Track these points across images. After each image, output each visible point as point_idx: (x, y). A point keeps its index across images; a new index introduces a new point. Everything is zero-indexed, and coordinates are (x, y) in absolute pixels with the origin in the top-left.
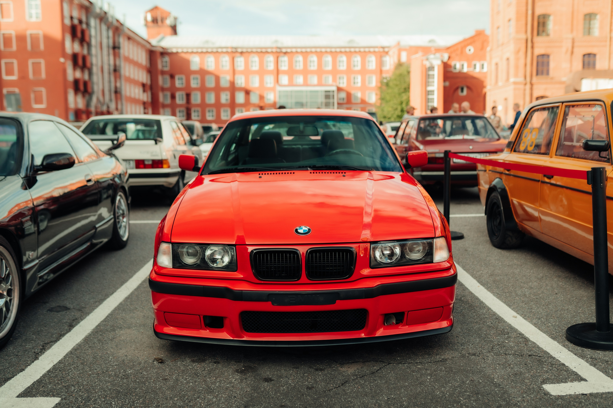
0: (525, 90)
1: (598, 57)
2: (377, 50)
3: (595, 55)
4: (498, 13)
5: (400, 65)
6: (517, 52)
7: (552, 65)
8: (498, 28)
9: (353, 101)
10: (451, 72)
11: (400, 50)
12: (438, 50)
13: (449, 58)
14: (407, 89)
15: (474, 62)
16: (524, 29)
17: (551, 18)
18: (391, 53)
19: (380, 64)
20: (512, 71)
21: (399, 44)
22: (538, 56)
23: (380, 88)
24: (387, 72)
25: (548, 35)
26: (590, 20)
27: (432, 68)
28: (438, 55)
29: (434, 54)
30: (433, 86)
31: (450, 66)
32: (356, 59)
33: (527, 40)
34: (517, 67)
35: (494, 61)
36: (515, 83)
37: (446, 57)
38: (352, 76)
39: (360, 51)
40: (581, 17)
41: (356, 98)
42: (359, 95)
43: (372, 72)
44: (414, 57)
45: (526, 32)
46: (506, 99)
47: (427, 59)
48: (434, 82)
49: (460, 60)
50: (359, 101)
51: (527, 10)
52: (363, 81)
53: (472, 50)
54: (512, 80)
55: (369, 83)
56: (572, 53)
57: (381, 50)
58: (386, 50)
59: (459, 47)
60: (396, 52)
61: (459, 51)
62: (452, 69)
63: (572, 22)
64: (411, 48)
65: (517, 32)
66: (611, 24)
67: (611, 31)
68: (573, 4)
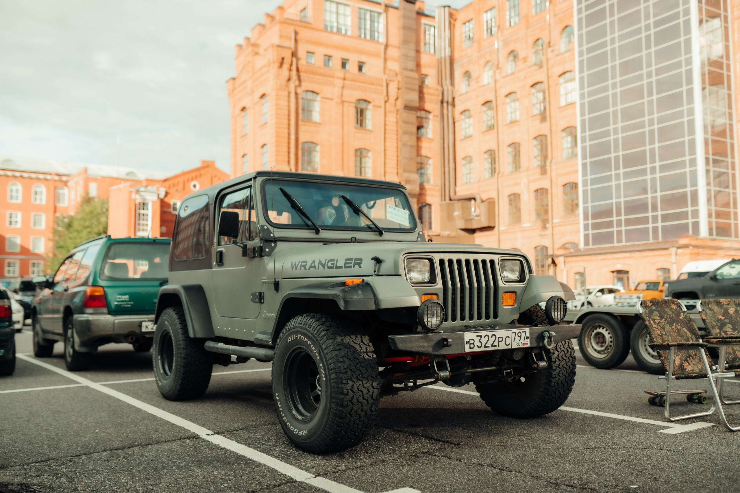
2: (49, 177)
4: (244, 136)
5: (87, 200)
8: (243, 156)
9: (8, 249)
10: (170, 213)
11: (87, 180)
12: (150, 182)
13: (167, 194)
16: (286, 159)
17: (318, 148)
18: (70, 184)
19: (55, 198)
21: (86, 170)
23: (55, 232)
24: (66, 209)
26: (361, 156)
27: (144, 205)
28: (152, 188)
29: (146, 187)
30: (145, 231)
31: (168, 205)
32: (14, 188)
37: (162, 192)
38: (8, 212)
39: (22, 177)
41: (14, 244)
42: (18, 240)
43: (40, 208)
44: (114, 188)
47: (138, 191)
48: (147, 225)
49: (181, 199)
50: (18, 250)
51: (289, 134)
52: (26, 220)
53: (198, 187)
55: (35, 225)
57: (56, 178)
58: (64, 179)
59: (181, 180)
60: (81, 182)
61: (180, 187)
62: (171, 210)
63: (343, 156)
64: (104, 178)
65: (278, 161)
66: (385, 165)
67: (385, 173)
68: (343, 135)
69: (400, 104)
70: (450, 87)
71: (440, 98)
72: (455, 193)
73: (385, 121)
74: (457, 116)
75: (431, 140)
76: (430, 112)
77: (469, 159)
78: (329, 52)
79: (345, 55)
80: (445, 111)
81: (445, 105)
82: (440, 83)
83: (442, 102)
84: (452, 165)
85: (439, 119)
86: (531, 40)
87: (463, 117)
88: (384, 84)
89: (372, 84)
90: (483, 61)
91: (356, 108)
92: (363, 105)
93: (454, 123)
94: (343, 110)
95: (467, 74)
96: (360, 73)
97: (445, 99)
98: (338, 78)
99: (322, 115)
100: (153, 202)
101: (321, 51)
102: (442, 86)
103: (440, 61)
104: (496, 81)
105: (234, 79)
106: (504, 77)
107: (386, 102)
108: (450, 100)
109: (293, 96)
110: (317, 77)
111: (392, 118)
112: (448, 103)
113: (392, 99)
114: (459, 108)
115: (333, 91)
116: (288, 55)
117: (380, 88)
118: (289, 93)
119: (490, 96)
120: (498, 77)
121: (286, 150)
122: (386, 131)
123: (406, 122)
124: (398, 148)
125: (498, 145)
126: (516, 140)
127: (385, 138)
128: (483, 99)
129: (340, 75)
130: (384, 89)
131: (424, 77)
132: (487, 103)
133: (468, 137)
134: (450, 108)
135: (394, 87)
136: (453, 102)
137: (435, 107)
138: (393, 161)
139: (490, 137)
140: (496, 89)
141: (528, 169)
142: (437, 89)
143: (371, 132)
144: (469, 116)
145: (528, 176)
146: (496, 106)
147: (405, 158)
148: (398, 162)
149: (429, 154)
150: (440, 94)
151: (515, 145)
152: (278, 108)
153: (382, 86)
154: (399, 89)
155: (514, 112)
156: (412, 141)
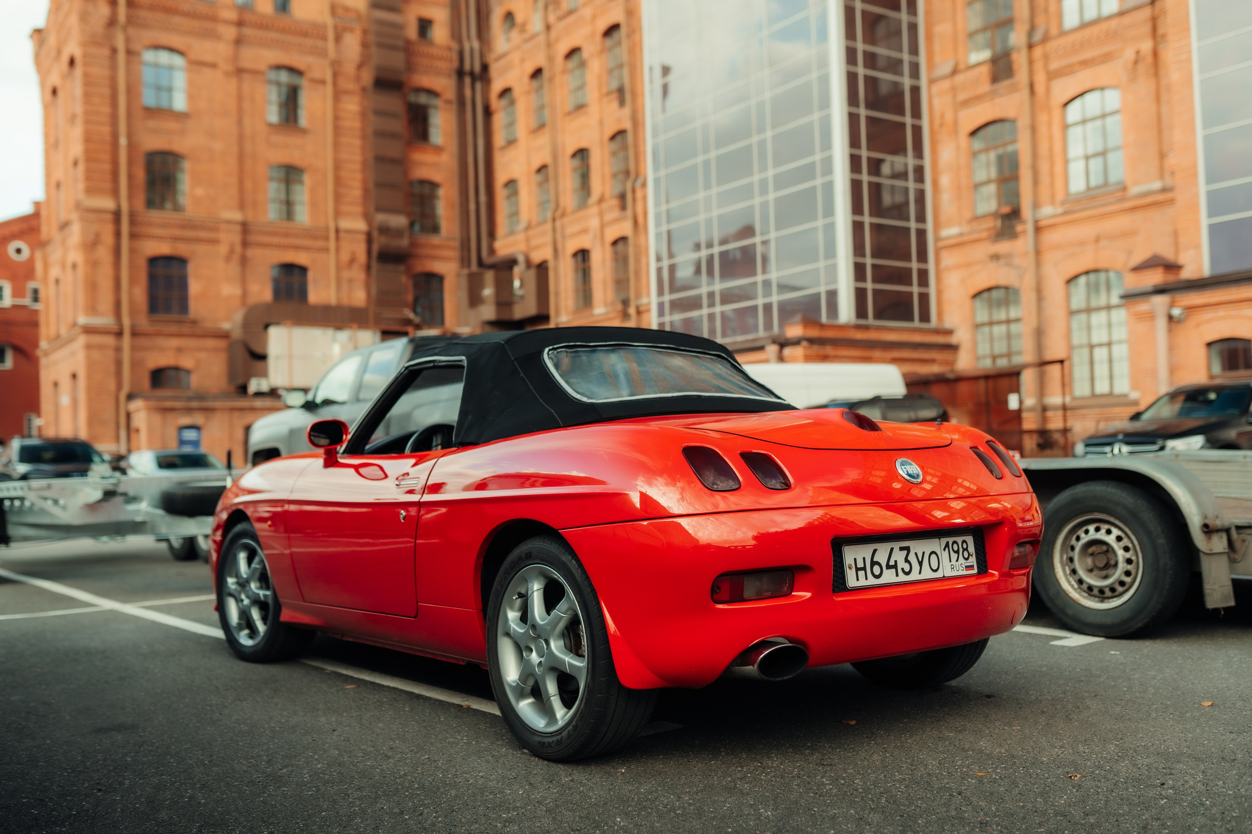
0: (118, 350)
1: (310, 275)
3: (303, 270)
6: (91, 245)
7: (194, 287)
15: (32, 284)
16: (108, 185)
17: (186, 165)
22: (153, 261)
25: (177, 208)
26: (289, 181)
33: (117, 215)
34: (92, 286)
35: (54, 274)
36: (90, 330)
40: (262, 173)
45: (115, 192)
46: (74, 376)
51: (115, 136)
54: (81, 321)
56: (244, 261)
63: (241, 182)
65: (90, 191)
66: (338, 197)
67: (338, 214)
68: (241, 137)
69: (367, 77)
70: (476, 45)
71: (455, 64)
72: (492, 251)
73: (336, 109)
74: (495, 103)
75: (438, 150)
76: (432, 92)
77: (511, 183)
80: (468, 92)
81: (467, 80)
82: (456, 34)
83: (460, 73)
84: (483, 198)
85: (454, 107)
87: (504, 102)
88: (331, 35)
89: (305, 34)
91: (271, 81)
92: (286, 78)
93: (488, 112)
94: (239, 89)
95: (509, 16)
96: (282, 16)
97: (467, 67)
98: (227, 22)
99: (191, 97)
102: (460, 41)
104: (548, 27)
105: (38, 31)
106: (561, 18)
107: (335, 75)
108: (477, 68)
109: (121, 57)
110: (177, 20)
111: (352, 106)
112: (472, 74)
113: (350, 68)
114: (497, 86)
115: (215, 49)
117: (320, 43)
118: (114, 51)
119: (540, 60)
120: (552, 18)
121: (107, 167)
122: (337, 130)
123: (379, 113)
124: (364, 163)
125: (555, 156)
126: (583, 145)
127: (336, 145)
128: (530, 68)
129: (232, 15)
130: (331, 45)
131: (425, 25)
132: (537, 73)
133: (511, 142)
134: (478, 86)
135: (352, 44)
136: (483, 75)
137: (445, 84)
138: (355, 191)
139: (543, 140)
140: (549, 45)
141: (601, 200)
142: (449, 49)
143: (304, 131)
144: (512, 103)
145: (601, 214)
146: (551, 80)
147: (380, 185)
148: (366, 191)
149: (436, 176)
150: (455, 56)
151: (582, 153)
152: (88, 81)
153: (324, 38)
154: (365, 45)
155: (581, 87)
156: (393, 149)
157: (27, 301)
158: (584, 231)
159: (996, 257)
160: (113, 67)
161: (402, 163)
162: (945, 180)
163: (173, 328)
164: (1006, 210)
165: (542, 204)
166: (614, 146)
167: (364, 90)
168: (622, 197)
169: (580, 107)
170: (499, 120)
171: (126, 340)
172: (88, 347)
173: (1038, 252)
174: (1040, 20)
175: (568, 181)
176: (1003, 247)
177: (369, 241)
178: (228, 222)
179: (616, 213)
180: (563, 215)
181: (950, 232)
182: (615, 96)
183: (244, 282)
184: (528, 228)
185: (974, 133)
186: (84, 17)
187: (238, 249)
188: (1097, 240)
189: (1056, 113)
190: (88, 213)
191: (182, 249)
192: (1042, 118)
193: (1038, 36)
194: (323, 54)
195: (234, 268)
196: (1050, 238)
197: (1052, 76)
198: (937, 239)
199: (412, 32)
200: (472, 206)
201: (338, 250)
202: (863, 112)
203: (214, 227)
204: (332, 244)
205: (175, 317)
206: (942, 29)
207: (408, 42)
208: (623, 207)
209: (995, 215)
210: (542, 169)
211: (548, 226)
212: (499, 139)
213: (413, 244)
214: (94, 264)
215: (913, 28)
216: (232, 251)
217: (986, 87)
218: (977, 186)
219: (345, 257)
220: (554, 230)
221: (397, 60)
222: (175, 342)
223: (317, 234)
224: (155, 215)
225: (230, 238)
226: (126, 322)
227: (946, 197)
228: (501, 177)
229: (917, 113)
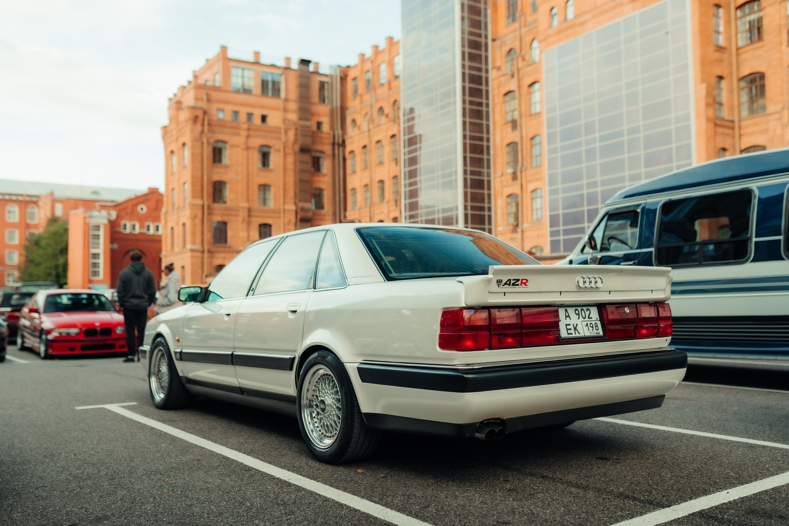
0: (203, 258)
1: (273, 228)
2: (21, 198)
3: (270, 226)
4: (173, 174)
5: (53, 220)
6: (194, 218)
7: (230, 233)
8: (173, 189)
10: (121, 232)
11: (54, 201)
12: (104, 206)
13: (118, 217)
14: (64, 251)
15: (147, 223)
16: (200, 195)
17: (228, 186)
18: (41, 203)
19: (26, 215)
20: (189, 237)
21: (52, 193)
24: (36, 226)
25: (225, 202)
26: (265, 191)
27: (96, 227)
28: (104, 213)
29: (99, 211)
30: (99, 248)
31: (119, 226)
33: (203, 207)
34: (193, 234)
35: (170, 225)
36: (192, 251)
37: (114, 215)
40: (255, 188)
43: (13, 225)
44: (73, 212)
45: (202, 198)
46: (183, 267)
47: (91, 217)
48: (99, 244)
49: (130, 220)
51: (202, 175)
53: (145, 210)
54: (189, 246)
55: (9, 240)
56: (249, 223)
57: (28, 199)
58: (34, 199)
59: (130, 204)
60: (49, 204)
61: (129, 210)
62: (122, 230)
63: (248, 192)
64: (69, 199)
65: (194, 197)
66: (285, 196)
67: (284, 203)
68: (248, 174)
69: (297, 148)
70: (340, 132)
71: (332, 140)
72: (345, 217)
73: (284, 161)
74: (347, 156)
76: (322, 152)
77: (353, 189)
78: (236, 108)
79: (250, 110)
80: (336, 152)
81: (336, 147)
82: (332, 128)
83: (334, 144)
84: (342, 195)
85: (331, 158)
86: (392, 101)
87: (351, 155)
88: (283, 131)
89: (273, 132)
90: (363, 113)
91: (260, 151)
92: (265, 149)
93: (344, 159)
94: (248, 155)
95: (354, 121)
96: (264, 124)
97: (336, 141)
98: (244, 129)
99: (232, 159)
100: (105, 225)
101: (229, 108)
102: (333, 131)
103: (332, 111)
104: (369, 130)
105: (165, 128)
106: (374, 128)
107: (284, 147)
108: (341, 141)
109: (205, 145)
110: (227, 129)
111: (290, 159)
112: (339, 145)
113: (290, 144)
114: (348, 149)
115: (240, 140)
116: (200, 113)
117: (279, 135)
118: (202, 143)
119: (365, 142)
120: (371, 127)
121: (199, 188)
122: (285, 169)
123: (302, 162)
124: (295, 183)
125: (371, 181)
126: (382, 178)
127: (284, 175)
128: (362, 144)
129: (245, 126)
130: (283, 136)
131: (319, 124)
132: (365, 147)
133: (354, 172)
134: (341, 149)
135: (291, 134)
136: (343, 144)
137: (327, 149)
138: (291, 194)
139: (366, 174)
140: (370, 137)
141: (388, 202)
142: (329, 134)
143: (272, 171)
144: (354, 156)
145: (388, 207)
146: (370, 151)
147: (301, 191)
148: (295, 194)
149: (323, 186)
150: (331, 137)
151: (382, 182)
152: (193, 155)
153: (280, 133)
154: (296, 135)
155: (382, 155)
156: (306, 177)
157: (145, 231)
158: (382, 213)
159: (512, 239)
160: (202, 149)
161: (309, 182)
162: (499, 211)
163: (222, 249)
164: (515, 223)
165: (366, 199)
166: (394, 180)
167: (295, 153)
168: (396, 201)
169: (381, 163)
170: (349, 163)
171: (206, 255)
172: (192, 257)
173: (522, 239)
174: (525, 163)
175: (376, 192)
176: (514, 235)
177: (296, 213)
178: (243, 208)
179: (393, 207)
180: (374, 205)
181: (500, 229)
182: (394, 162)
183: (248, 230)
184: (360, 209)
185: (508, 196)
186: (192, 131)
187: (246, 218)
188: (538, 236)
189: (529, 194)
190: (193, 206)
191: (226, 219)
192: (525, 195)
193: (524, 168)
194: (280, 139)
195: (245, 225)
196: (526, 234)
197: (527, 182)
198: (496, 230)
199: (314, 128)
200: (337, 198)
201: (284, 217)
202: (469, 190)
203: (237, 210)
204: (282, 215)
205: (223, 245)
206: (499, 160)
207: (313, 132)
208: (396, 205)
209: (513, 225)
210: (366, 185)
211: (368, 209)
212: (349, 170)
213: (314, 214)
214: (194, 225)
215: (488, 160)
216: (244, 220)
217: (510, 182)
218: (509, 214)
219: (287, 220)
220: (370, 211)
221: (308, 141)
222: (222, 255)
223: (276, 212)
224: (216, 206)
225: (243, 214)
226: (206, 247)
227: (499, 217)
228: (349, 186)
229: (489, 189)
